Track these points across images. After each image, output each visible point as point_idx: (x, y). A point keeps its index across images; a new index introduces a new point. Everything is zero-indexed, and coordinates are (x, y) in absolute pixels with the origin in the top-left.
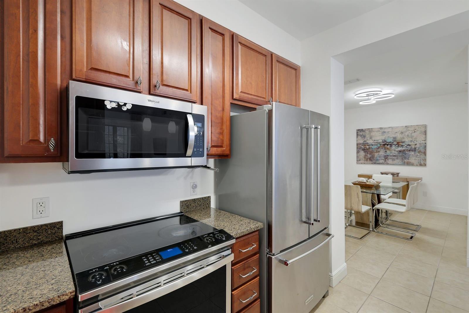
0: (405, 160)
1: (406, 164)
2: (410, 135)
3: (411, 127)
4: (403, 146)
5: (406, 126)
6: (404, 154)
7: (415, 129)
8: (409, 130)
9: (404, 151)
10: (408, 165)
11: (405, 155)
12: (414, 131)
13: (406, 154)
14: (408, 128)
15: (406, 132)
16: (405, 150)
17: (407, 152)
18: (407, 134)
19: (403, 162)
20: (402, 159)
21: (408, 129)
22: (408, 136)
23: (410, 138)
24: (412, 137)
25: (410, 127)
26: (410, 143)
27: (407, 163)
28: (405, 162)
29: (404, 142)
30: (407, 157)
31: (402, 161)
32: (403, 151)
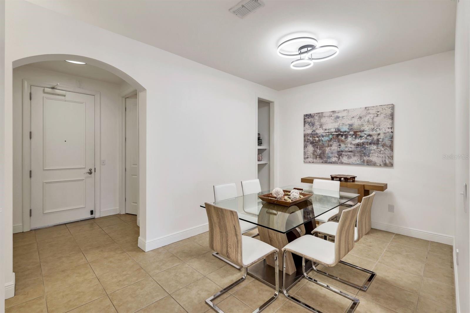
0: (365, 158)
1: (365, 164)
2: (371, 120)
3: (373, 108)
4: (362, 137)
5: (366, 108)
6: (363, 149)
7: (378, 112)
8: (369, 113)
9: (363, 143)
10: (369, 165)
11: (365, 150)
12: (376, 115)
13: (367, 149)
14: (368, 110)
15: (365, 116)
16: (365, 142)
17: (367, 146)
18: (366, 119)
19: (362, 160)
20: (361, 156)
21: (368, 112)
22: (368, 121)
23: (371, 125)
24: (374, 123)
25: (371, 109)
26: (371, 133)
27: (367, 162)
28: (364, 160)
29: (363, 131)
30: (367, 153)
31: (361, 159)
32: (362, 144)
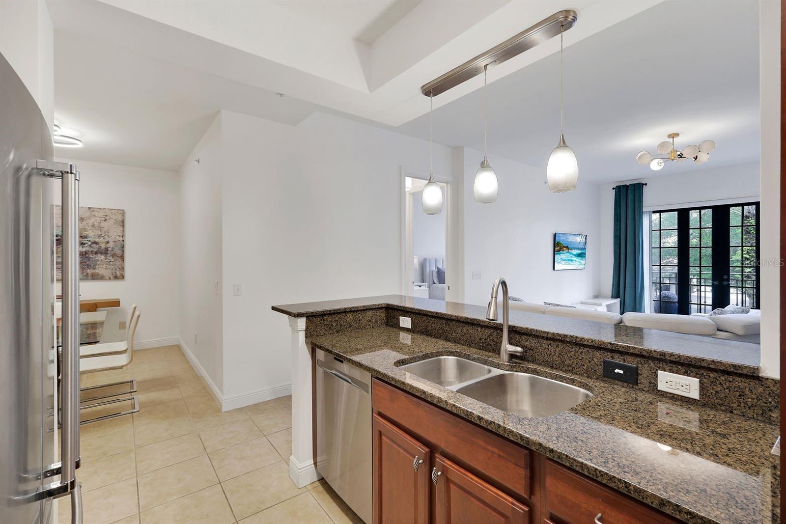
0: (89, 270)
1: (89, 278)
2: (96, 224)
3: (99, 210)
4: (84, 244)
5: (90, 208)
6: (86, 260)
7: (107, 216)
8: (95, 216)
9: (86, 252)
10: (94, 279)
11: (89, 260)
12: (104, 219)
13: (91, 259)
14: (93, 211)
15: (89, 218)
16: (88, 251)
17: (91, 256)
18: (91, 221)
19: (85, 274)
20: (83, 268)
21: (94, 213)
22: (93, 226)
23: (97, 230)
24: (101, 228)
25: (97, 211)
26: (97, 240)
27: (92, 276)
28: (87, 274)
29: (86, 237)
30: (92, 265)
31: (83, 273)
32: (84, 253)
